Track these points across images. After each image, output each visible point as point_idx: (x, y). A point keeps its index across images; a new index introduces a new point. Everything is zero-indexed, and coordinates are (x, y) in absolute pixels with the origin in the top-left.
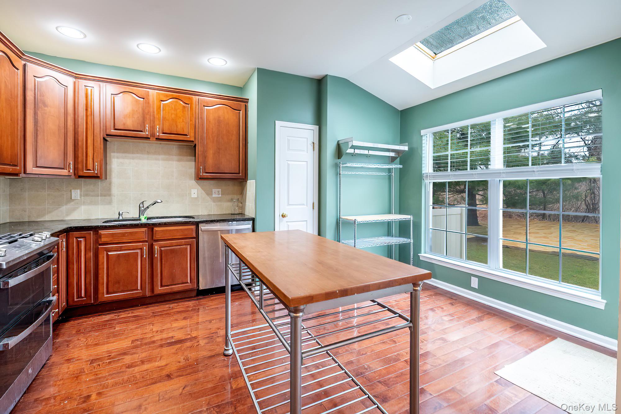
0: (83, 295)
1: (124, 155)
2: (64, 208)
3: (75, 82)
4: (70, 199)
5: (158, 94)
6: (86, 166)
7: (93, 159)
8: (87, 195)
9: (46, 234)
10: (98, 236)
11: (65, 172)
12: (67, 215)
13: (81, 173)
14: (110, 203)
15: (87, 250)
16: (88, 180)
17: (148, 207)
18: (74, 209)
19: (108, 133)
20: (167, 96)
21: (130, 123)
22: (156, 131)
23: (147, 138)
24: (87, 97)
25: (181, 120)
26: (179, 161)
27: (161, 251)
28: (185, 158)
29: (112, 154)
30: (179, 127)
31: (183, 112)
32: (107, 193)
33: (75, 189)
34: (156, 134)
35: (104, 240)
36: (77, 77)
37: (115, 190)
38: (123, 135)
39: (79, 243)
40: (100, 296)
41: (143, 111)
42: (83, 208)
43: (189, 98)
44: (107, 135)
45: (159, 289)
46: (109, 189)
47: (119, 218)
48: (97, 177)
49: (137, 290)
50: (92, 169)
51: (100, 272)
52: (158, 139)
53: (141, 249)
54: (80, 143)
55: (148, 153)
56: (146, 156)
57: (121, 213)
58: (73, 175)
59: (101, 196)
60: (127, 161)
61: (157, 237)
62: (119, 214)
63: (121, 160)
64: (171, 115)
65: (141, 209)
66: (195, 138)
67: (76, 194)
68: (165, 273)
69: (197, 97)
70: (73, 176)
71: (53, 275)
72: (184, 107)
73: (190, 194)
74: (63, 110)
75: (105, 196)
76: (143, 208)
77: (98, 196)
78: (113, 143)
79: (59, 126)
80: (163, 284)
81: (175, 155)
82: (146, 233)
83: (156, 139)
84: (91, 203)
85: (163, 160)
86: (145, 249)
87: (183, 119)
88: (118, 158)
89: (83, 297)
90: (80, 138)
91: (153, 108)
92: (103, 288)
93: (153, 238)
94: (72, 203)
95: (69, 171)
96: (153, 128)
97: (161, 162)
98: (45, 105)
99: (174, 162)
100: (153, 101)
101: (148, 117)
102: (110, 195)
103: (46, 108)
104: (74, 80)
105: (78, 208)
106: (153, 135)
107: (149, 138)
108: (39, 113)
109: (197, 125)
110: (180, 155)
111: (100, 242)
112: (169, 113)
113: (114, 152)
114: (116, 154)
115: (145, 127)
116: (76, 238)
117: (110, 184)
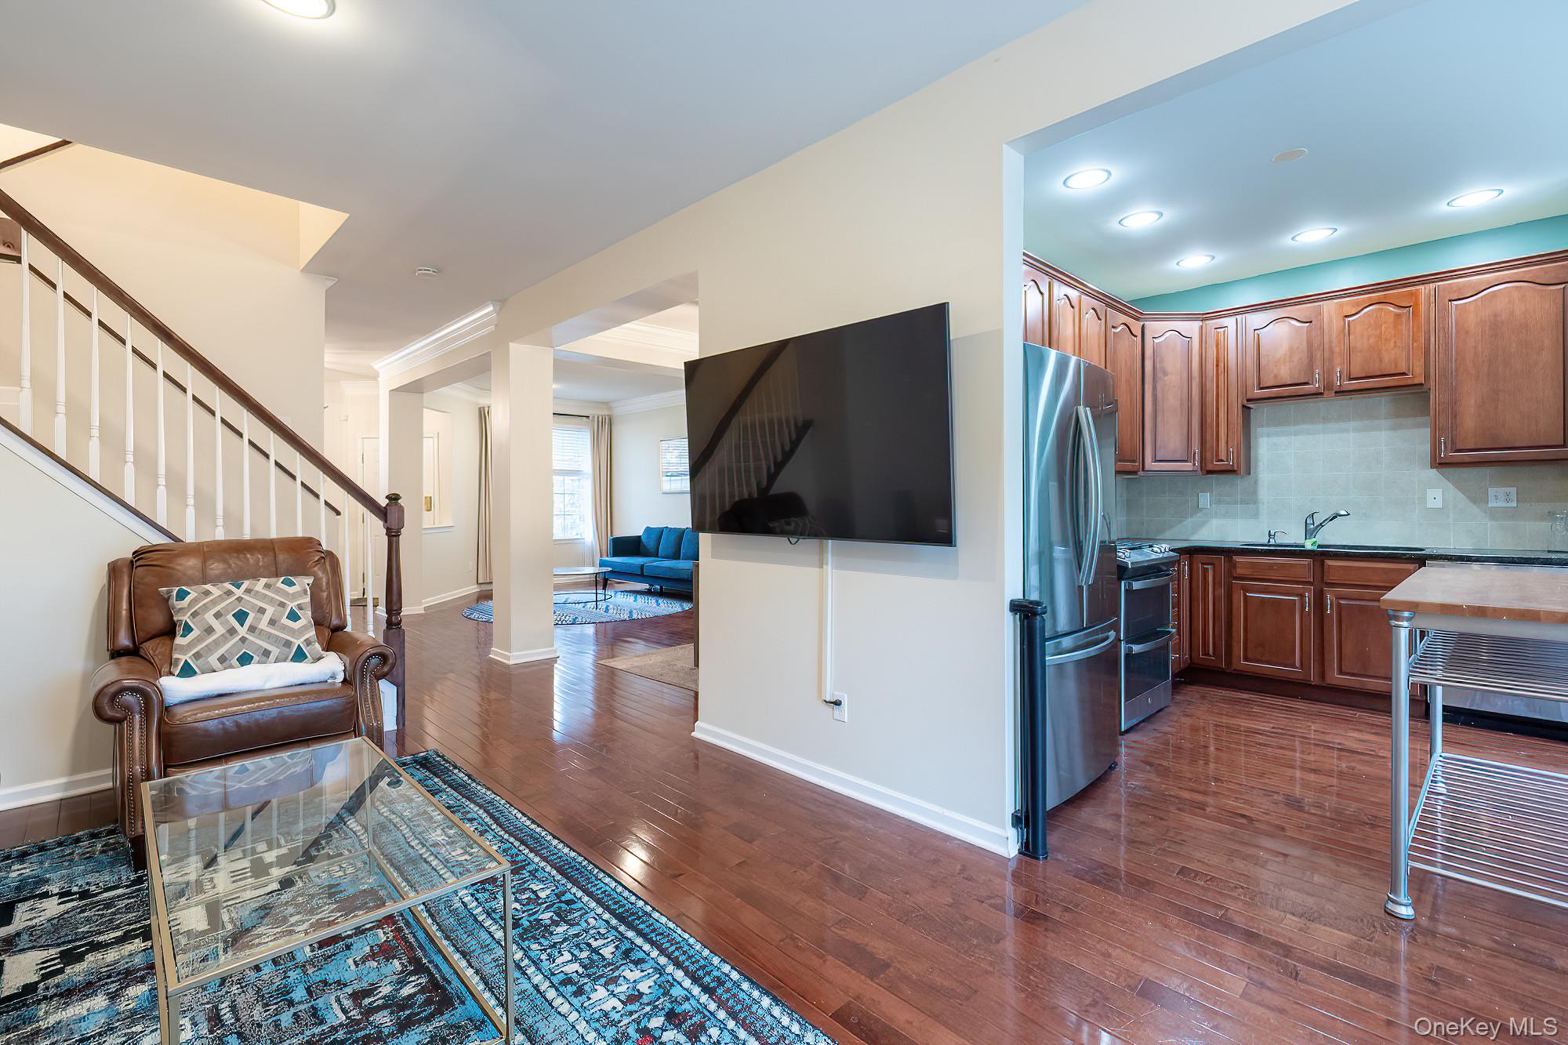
0: (1211, 652)
1: (1279, 429)
2: (1189, 521)
3: (1202, 327)
4: (1197, 508)
5: (1341, 305)
6: (1217, 455)
7: (1227, 443)
8: (1219, 502)
9: (1165, 546)
10: (1233, 565)
11: (1188, 466)
12: (1193, 534)
13: (1210, 467)
14: (1256, 515)
15: (1216, 586)
16: (1223, 477)
17: (1321, 525)
18: (1202, 524)
19: (1250, 396)
20: (1357, 304)
21: (1285, 374)
22: (1335, 378)
23: (1317, 394)
24: (1217, 346)
25: (1392, 344)
26: (1394, 428)
27: (1339, 606)
28: (1410, 421)
29: (1259, 430)
30: (1386, 359)
31: (1395, 327)
32: (1251, 499)
33: (1204, 491)
34: (1335, 384)
35: (1240, 571)
36: (1205, 317)
37: (1264, 494)
38: (1273, 396)
39: (1205, 571)
40: (1234, 660)
41: (1310, 344)
42: (1214, 522)
43: (1411, 294)
44: (1248, 400)
45: (1336, 677)
46: (1255, 492)
47: (1269, 541)
48: (1231, 471)
49: (1294, 666)
50: (1225, 460)
51: (1235, 623)
52: (1340, 392)
53: (1302, 596)
54: (1209, 420)
55: (1325, 420)
56: (1320, 427)
57: (1272, 533)
58: (1199, 469)
59: (1241, 504)
60: (1283, 440)
61: (1332, 577)
62: (1270, 535)
63: (1275, 439)
64: (1368, 339)
65: (1308, 528)
66: (1427, 376)
67: (1205, 499)
68: (1348, 649)
69: (1432, 286)
70: (1200, 472)
71: (1173, 608)
72: (1398, 316)
73: (1423, 499)
74: (1185, 375)
75: (1247, 504)
76: (1312, 526)
77: (1237, 503)
78: (1260, 412)
79: (1181, 400)
80: (1344, 669)
81: (1385, 418)
82: (1309, 568)
83: (1336, 392)
84: (1226, 515)
85: (1357, 430)
86: (1308, 596)
87: (1395, 342)
88: (1268, 435)
89: (1210, 656)
90: (1209, 413)
91: (1330, 336)
92: (1239, 650)
93: (1323, 578)
94: (1199, 514)
95: (1194, 464)
96: (1328, 373)
97: (1352, 436)
98: (1165, 373)
99: (1383, 432)
100: (1330, 322)
101: (1318, 354)
102: (1255, 502)
103: (1166, 378)
104: (1200, 323)
105: (1207, 522)
106: (1328, 386)
107: (1321, 394)
108: (1159, 386)
109: (1432, 346)
110: (1398, 416)
111: (1235, 575)
112: (1362, 336)
113: (1263, 426)
114: (1265, 430)
115: (1313, 374)
116: (1202, 564)
117: (1256, 482)
